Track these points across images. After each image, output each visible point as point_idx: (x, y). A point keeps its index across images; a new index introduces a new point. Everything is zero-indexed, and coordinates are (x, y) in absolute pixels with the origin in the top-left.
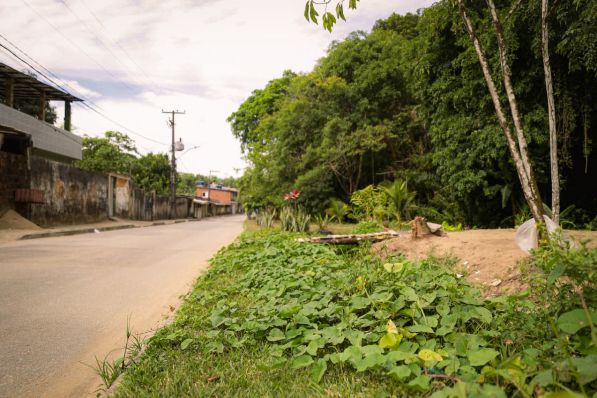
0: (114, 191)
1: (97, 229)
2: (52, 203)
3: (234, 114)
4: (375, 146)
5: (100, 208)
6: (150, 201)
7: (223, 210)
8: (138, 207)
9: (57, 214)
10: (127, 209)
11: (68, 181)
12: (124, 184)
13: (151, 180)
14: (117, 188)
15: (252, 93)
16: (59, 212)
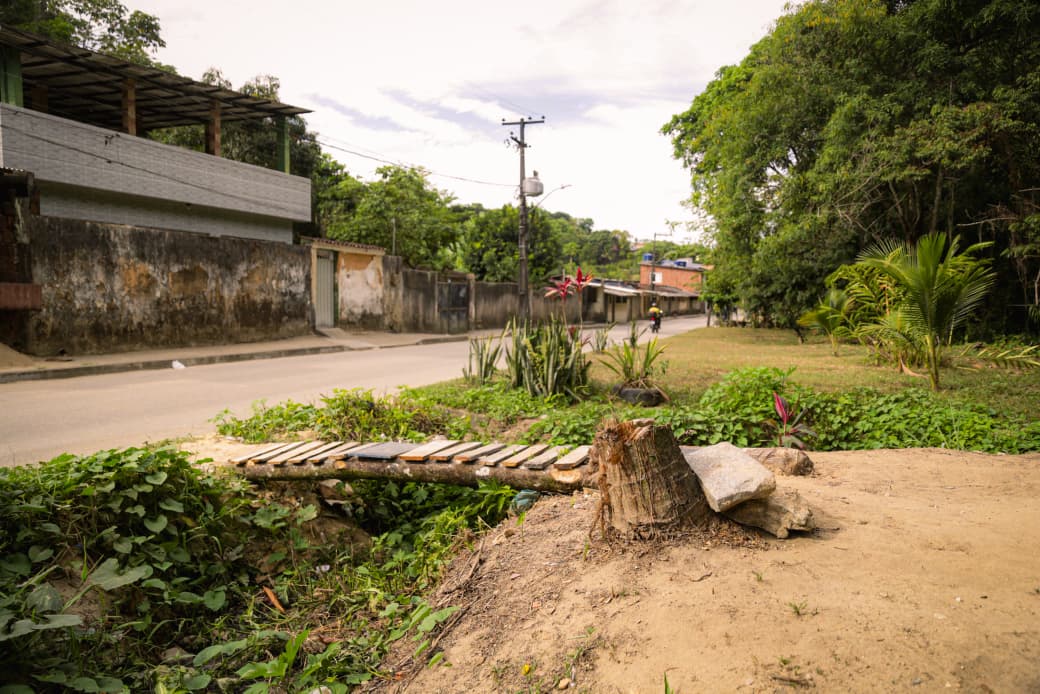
0: (334, 278)
1: (180, 361)
2: (112, 308)
3: (676, 120)
4: (954, 156)
5: (282, 312)
6: (462, 293)
7: (683, 306)
8: (416, 309)
9: (135, 326)
10: (378, 311)
11: (167, 262)
12: (368, 263)
13: (500, 253)
14: (343, 273)
15: (717, 74)
16: (140, 324)
